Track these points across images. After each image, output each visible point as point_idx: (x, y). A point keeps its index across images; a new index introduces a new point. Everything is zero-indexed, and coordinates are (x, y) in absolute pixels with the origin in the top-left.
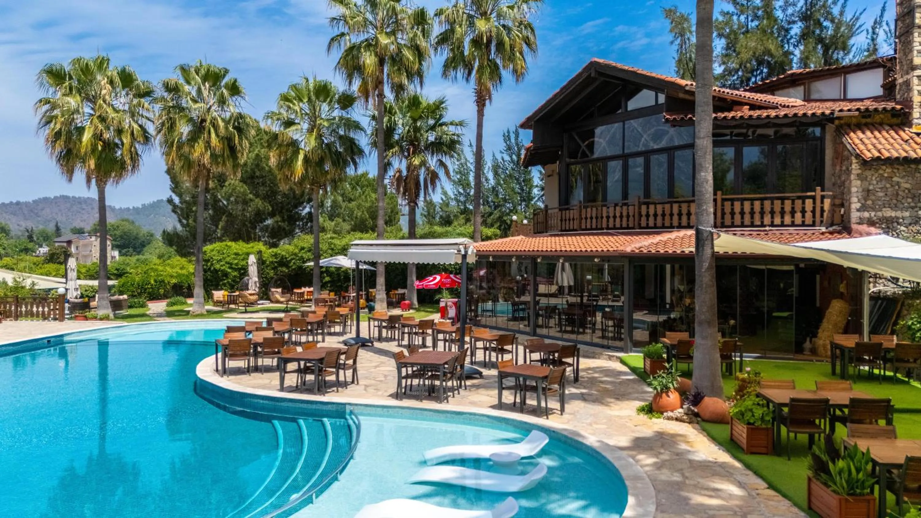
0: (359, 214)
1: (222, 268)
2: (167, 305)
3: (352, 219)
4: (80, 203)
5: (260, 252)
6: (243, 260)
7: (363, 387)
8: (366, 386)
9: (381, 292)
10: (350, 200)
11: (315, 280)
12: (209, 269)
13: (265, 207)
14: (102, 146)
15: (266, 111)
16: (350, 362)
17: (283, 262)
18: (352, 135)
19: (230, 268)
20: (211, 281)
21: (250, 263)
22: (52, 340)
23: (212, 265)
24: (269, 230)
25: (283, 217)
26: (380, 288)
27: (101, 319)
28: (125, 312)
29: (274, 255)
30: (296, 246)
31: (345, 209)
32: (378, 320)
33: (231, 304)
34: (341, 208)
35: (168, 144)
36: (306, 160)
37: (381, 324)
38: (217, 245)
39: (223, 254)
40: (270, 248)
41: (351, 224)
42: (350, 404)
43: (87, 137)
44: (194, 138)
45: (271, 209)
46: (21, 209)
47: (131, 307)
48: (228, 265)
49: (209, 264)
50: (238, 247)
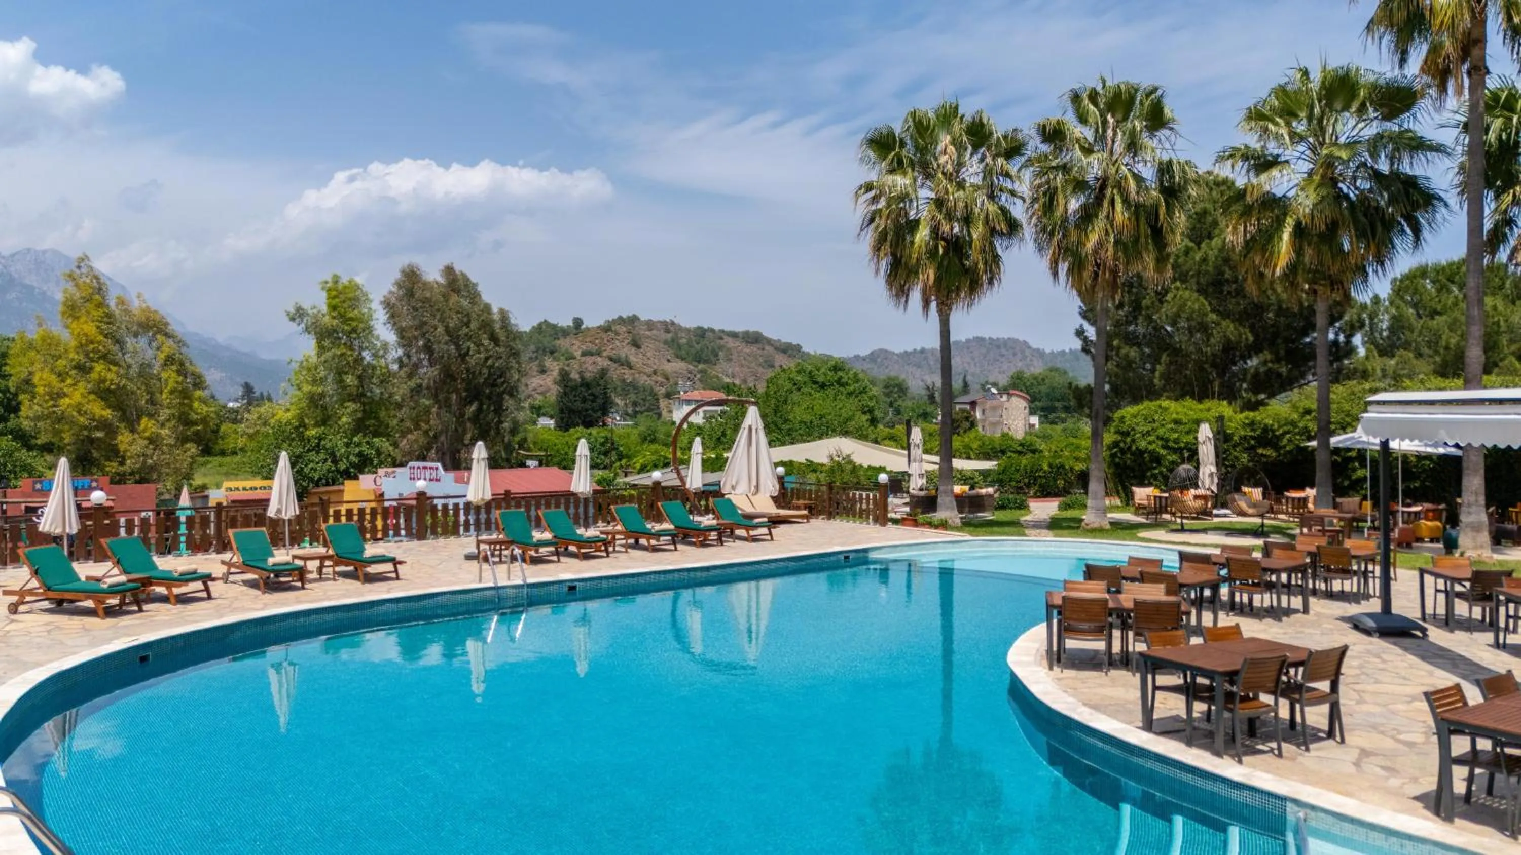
0: (1453, 341)
1: (1151, 447)
2: (1060, 508)
3: (1437, 352)
4: (998, 347)
5: (1221, 419)
6: (1188, 433)
7: (1354, 754)
8: (1365, 753)
9: (1473, 509)
10: (1434, 313)
11: (1321, 474)
12: (1129, 448)
13: (1240, 335)
14: (944, 248)
15: (1220, 149)
16: (1324, 686)
17: (1267, 437)
18: (1406, 168)
19: (1165, 447)
20: (1133, 470)
21: (1200, 439)
22: (852, 556)
23: (1133, 441)
24: (1249, 377)
25: (1276, 354)
26: (1472, 499)
27: (936, 527)
28: (988, 516)
29: (1249, 425)
30: (1295, 407)
31: (1420, 333)
32: (1446, 578)
33: (1161, 512)
34: (1412, 332)
35: (1045, 232)
36: (1300, 231)
37: (1452, 586)
38: (1146, 407)
39: (1154, 421)
40: (1242, 411)
41: (1435, 363)
42: (1295, 802)
43: (923, 234)
44: (1087, 216)
45: (1251, 339)
46: (926, 358)
47: (1002, 507)
48: (1160, 443)
49: (1129, 439)
50: (1180, 410)
